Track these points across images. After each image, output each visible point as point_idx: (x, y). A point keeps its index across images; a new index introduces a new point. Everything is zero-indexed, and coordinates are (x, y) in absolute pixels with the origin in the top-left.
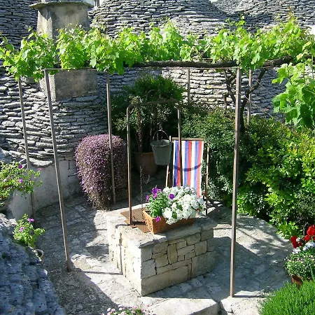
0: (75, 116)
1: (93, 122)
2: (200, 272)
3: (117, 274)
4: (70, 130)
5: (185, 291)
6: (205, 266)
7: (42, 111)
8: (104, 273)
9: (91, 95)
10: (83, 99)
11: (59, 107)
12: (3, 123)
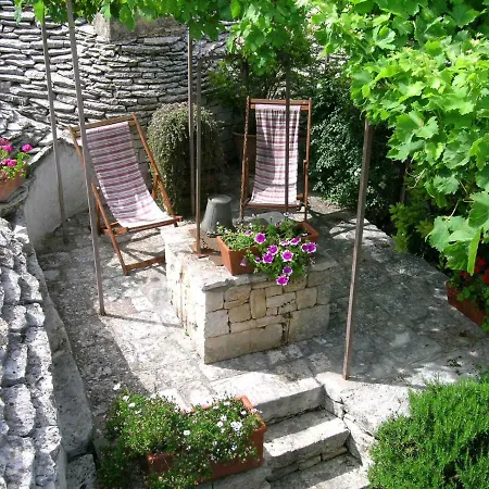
0: (141, 69)
1: (168, 80)
2: (303, 335)
3: (176, 326)
4: (131, 91)
5: (273, 362)
6: (312, 326)
7: (88, 57)
8: (154, 323)
9: (170, 34)
10: (155, 41)
11: (116, 53)
12: (26, 73)
